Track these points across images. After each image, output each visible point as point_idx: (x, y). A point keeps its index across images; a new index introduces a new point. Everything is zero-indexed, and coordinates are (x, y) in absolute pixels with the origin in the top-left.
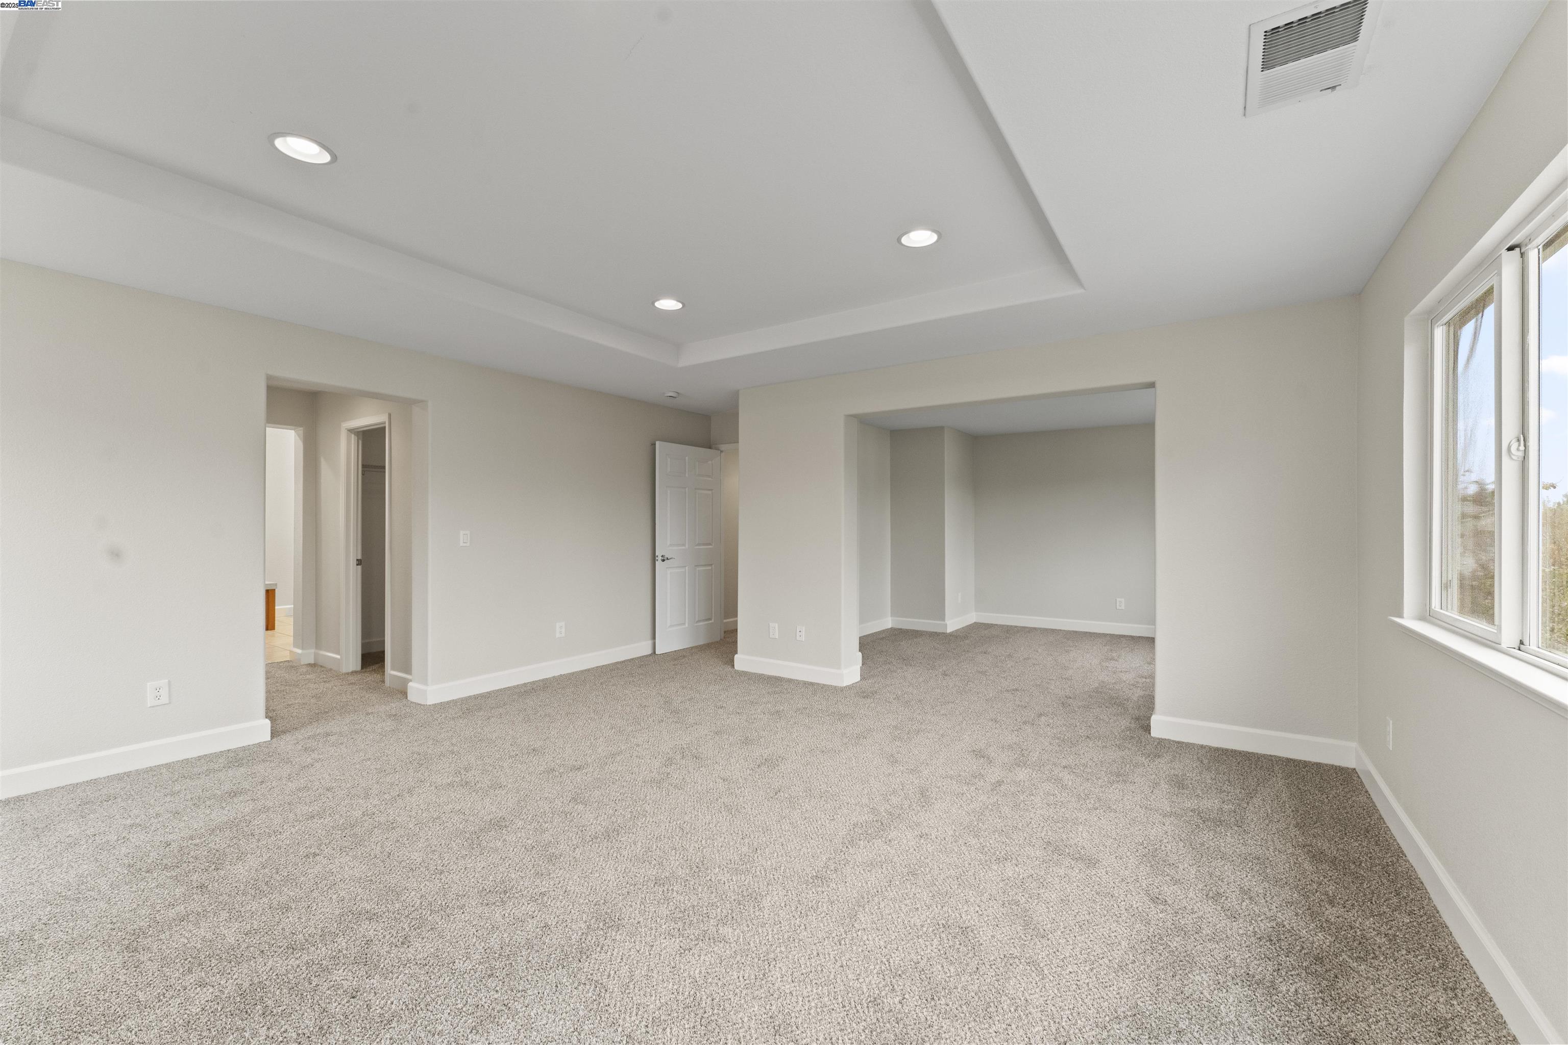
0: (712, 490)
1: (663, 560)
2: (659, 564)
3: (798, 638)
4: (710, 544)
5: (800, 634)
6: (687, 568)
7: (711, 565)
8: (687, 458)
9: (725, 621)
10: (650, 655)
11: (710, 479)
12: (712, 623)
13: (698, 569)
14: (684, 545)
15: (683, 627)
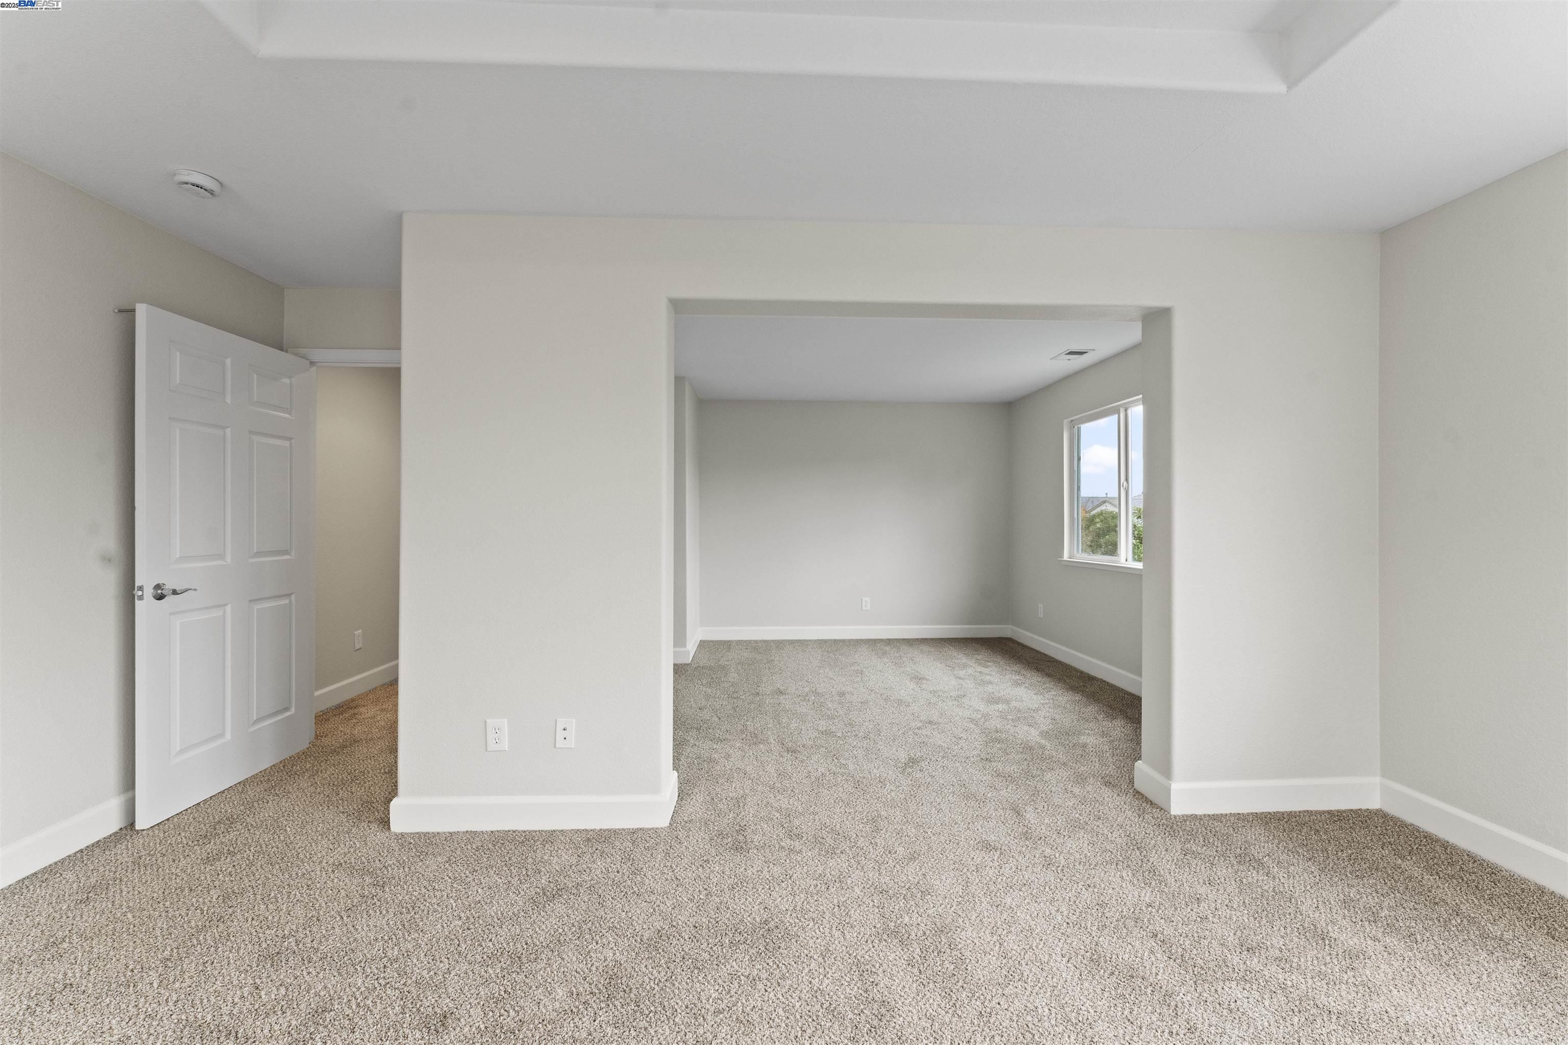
0: (290, 439)
1: (160, 597)
2: (145, 607)
3: (560, 743)
4: (286, 552)
5: (565, 734)
6: (228, 608)
7: (289, 595)
8: (228, 361)
9: (317, 693)
10: (116, 838)
11: (287, 416)
12: (292, 715)
13: (257, 606)
14: (221, 556)
15: (219, 742)
